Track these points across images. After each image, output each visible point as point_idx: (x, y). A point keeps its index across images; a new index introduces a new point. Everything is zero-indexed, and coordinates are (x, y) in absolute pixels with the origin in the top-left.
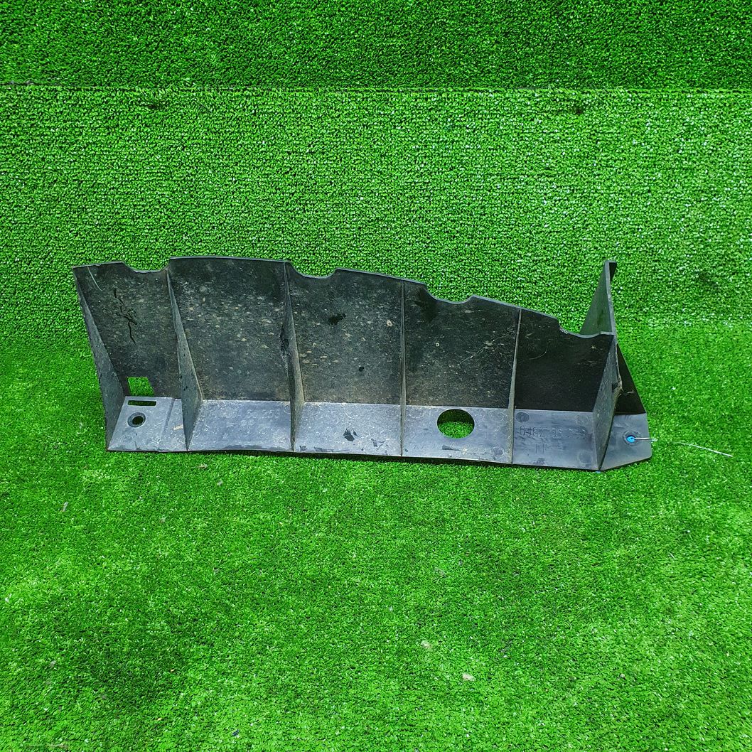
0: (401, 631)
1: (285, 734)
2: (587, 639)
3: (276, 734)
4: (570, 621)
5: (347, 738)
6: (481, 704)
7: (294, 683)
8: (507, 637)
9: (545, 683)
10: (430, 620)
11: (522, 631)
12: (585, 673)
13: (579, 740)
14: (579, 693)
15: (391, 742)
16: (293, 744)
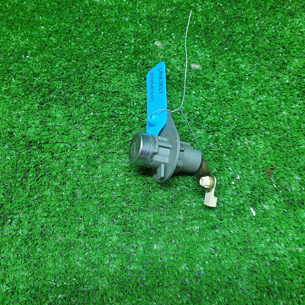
0: (137, 35)
1: (41, 122)
2: (293, 30)
3: (34, 123)
4: (279, 18)
5: (96, 121)
6: (207, 87)
7: (47, 83)
8: (227, 34)
9: (261, 67)
10: (161, 25)
11: (238, 29)
12: (293, 57)
13: (292, 108)
14: (289, 72)
15: (133, 122)
16: (49, 129)
